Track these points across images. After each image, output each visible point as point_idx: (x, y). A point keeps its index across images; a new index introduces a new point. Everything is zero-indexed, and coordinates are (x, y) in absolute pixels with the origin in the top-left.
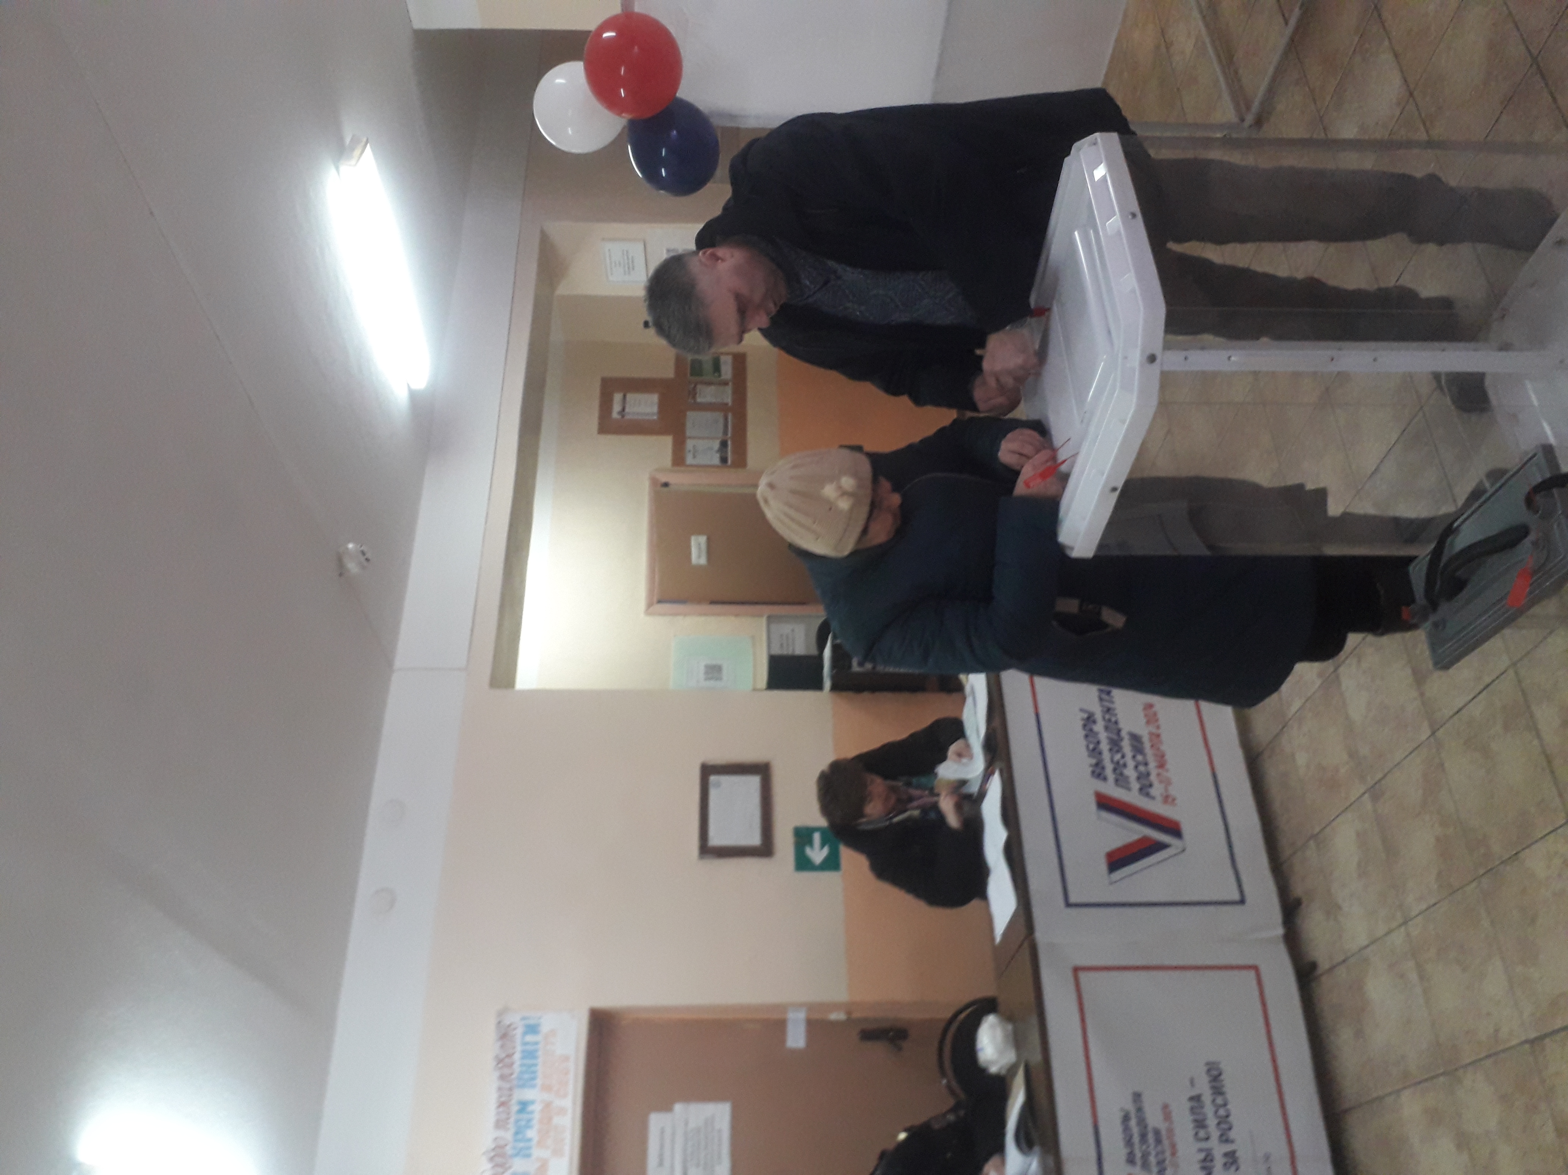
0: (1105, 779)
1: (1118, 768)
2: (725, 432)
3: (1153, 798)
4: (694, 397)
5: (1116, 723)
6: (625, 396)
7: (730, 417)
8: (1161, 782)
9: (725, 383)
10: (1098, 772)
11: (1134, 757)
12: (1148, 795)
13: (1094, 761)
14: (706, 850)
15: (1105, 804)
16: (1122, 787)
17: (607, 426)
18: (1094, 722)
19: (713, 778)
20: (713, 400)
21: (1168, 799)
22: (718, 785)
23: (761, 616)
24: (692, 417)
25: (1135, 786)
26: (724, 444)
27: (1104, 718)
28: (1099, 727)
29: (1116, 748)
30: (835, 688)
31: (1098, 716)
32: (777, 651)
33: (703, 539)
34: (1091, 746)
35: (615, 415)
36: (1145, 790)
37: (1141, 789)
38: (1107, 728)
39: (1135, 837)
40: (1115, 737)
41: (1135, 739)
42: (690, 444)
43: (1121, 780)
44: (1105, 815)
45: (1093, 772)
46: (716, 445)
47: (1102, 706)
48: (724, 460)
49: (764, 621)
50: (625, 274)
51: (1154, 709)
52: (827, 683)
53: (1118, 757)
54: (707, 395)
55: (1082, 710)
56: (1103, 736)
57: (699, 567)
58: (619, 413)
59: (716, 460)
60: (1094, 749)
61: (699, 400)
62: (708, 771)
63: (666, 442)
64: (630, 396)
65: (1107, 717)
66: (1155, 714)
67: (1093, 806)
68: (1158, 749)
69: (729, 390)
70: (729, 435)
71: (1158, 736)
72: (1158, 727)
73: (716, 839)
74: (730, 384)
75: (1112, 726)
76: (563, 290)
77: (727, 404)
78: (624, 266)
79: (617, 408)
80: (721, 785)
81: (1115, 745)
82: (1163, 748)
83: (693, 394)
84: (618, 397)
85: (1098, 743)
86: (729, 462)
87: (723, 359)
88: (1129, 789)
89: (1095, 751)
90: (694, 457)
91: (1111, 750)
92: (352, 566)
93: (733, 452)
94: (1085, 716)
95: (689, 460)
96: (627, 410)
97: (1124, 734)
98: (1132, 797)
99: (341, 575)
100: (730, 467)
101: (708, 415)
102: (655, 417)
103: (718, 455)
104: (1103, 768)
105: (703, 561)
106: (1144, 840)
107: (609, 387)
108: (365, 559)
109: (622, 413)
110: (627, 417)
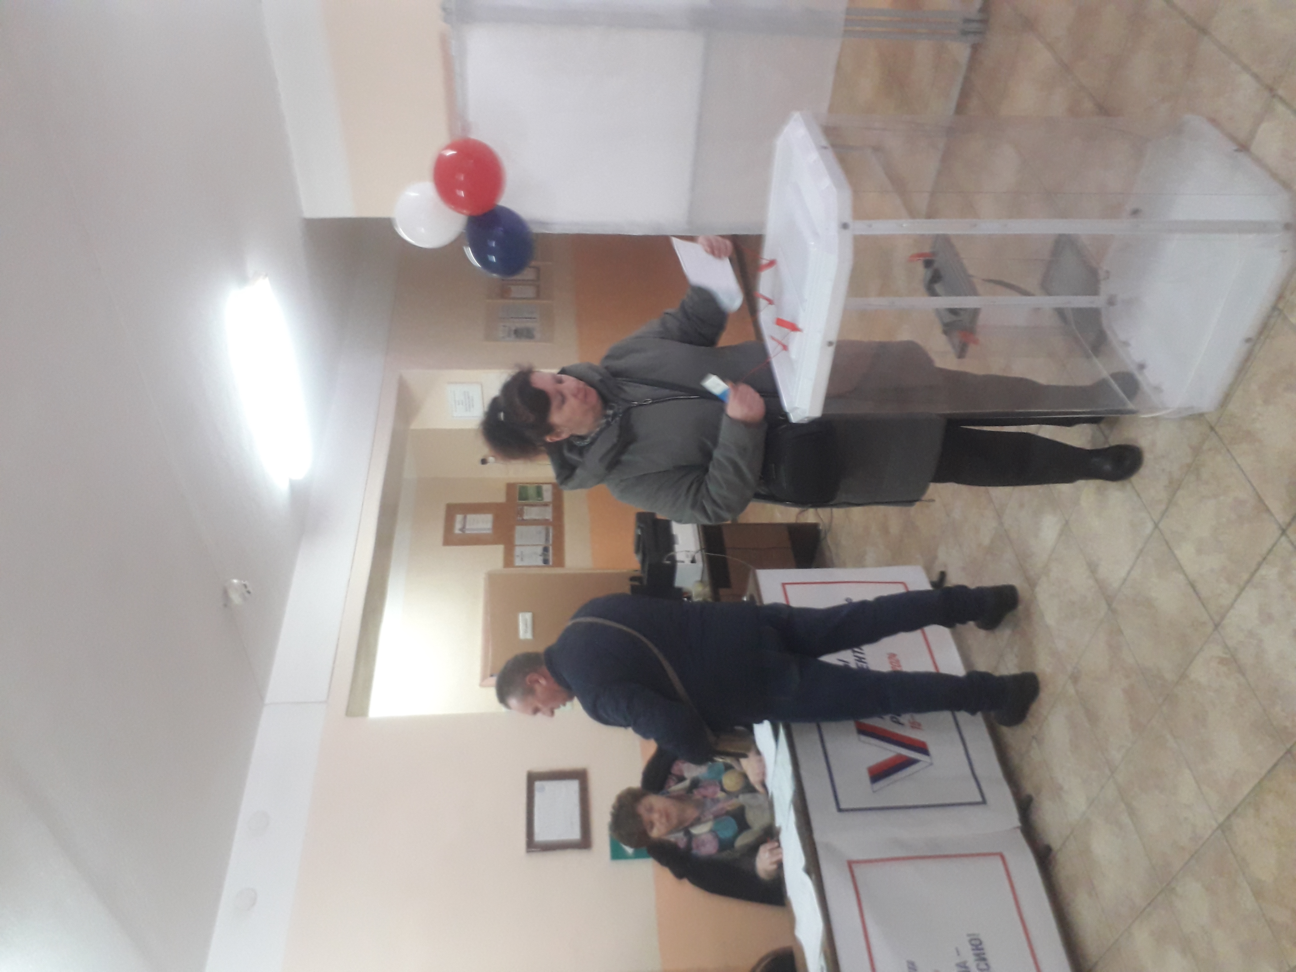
2: (547, 540)
4: (521, 515)
6: (465, 518)
7: (551, 531)
9: (546, 505)
14: (532, 845)
15: (864, 731)
17: (450, 539)
19: (538, 784)
20: (537, 518)
24: (519, 529)
26: (546, 549)
33: (528, 616)
35: (457, 531)
39: (891, 755)
42: (518, 551)
44: (864, 738)
46: (540, 550)
47: (855, 656)
48: (546, 561)
50: (467, 410)
51: (897, 657)
54: (531, 513)
57: (525, 639)
58: (461, 530)
59: (540, 563)
61: (525, 517)
62: (532, 778)
63: (499, 550)
64: (469, 517)
66: (898, 661)
69: (549, 509)
70: (551, 542)
73: (540, 836)
74: (551, 505)
76: (415, 425)
77: (547, 520)
78: (466, 405)
79: (458, 526)
80: (543, 790)
83: (521, 513)
84: (459, 518)
86: (551, 563)
87: (545, 487)
90: (522, 559)
92: (236, 598)
93: (554, 554)
95: (518, 562)
96: (467, 527)
98: (885, 723)
99: (225, 605)
100: (552, 566)
101: (533, 529)
102: (488, 532)
103: (541, 558)
105: (529, 636)
106: (900, 756)
107: (452, 511)
108: (247, 591)
109: (463, 529)
110: (467, 532)
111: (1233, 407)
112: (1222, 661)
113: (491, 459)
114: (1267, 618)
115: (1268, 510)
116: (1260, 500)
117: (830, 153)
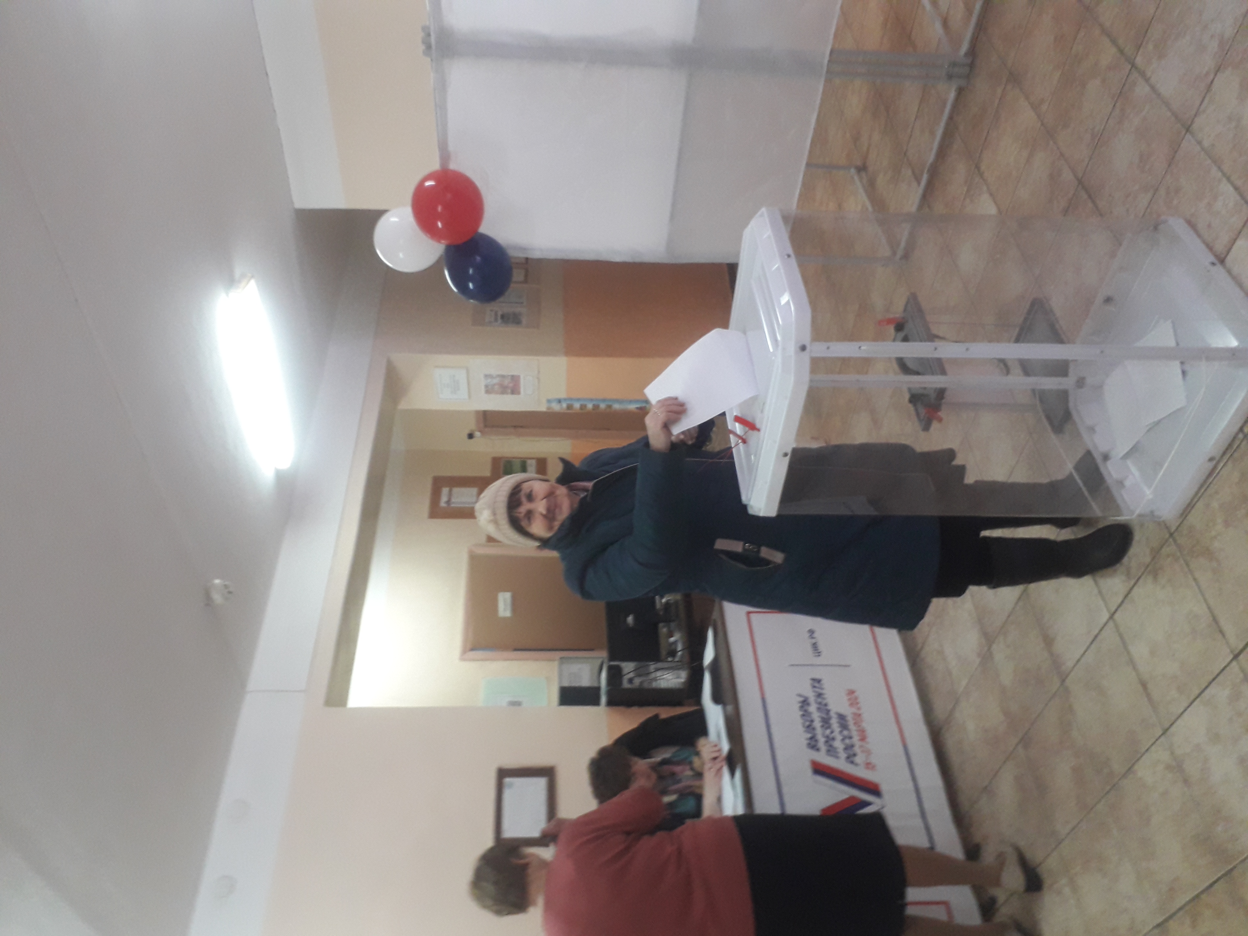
0: (818, 750)
1: (829, 740)
3: (857, 765)
5: (826, 705)
6: (450, 491)
8: (863, 752)
10: (813, 745)
11: (841, 732)
12: (852, 762)
13: (809, 735)
15: (820, 770)
16: (832, 756)
17: (435, 512)
18: (808, 704)
19: (507, 780)
21: (869, 766)
22: (511, 785)
23: (553, 660)
25: (843, 755)
27: (816, 702)
28: (813, 708)
29: (826, 725)
30: (610, 703)
31: (812, 699)
32: (566, 684)
33: (508, 596)
34: (807, 723)
35: (443, 504)
36: (851, 758)
37: (848, 758)
38: (819, 709)
39: (845, 797)
40: (824, 716)
41: (842, 717)
43: (831, 751)
44: (820, 779)
45: (809, 744)
47: (814, 692)
49: (556, 664)
50: (452, 393)
51: (856, 694)
52: (604, 699)
53: (828, 732)
55: (800, 695)
56: (816, 716)
57: (505, 619)
58: (446, 502)
60: (808, 727)
62: (503, 774)
64: (456, 490)
65: (819, 700)
66: (856, 698)
67: (809, 771)
68: (859, 726)
71: (860, 715)
72: (859, 709)
73: (508, 833)
75: (823, 708)
76: (403, 405)
78: (451, 387)
79: (444, 499)
80: (514, 785)
81: (826, 722)
82: (864, 725)
84: (445, 491)
85: (812, 721)
87: (529, 462)
88: (837, 757)
89: (810, 728)
91: (822, 726)
92: (217, 598)
94: (801, 699)
96: (453, 500)
97: (832, 714)
98: (840, 764)
99: (207, 605)
104: (816, 741)
105: (508, 613)
106: (852, 798)
107: (439, 483)
108: (228, 592)
109: (448, 502)
110: (453, 505)
111: (1194, 519)
112: (1168, 767)
113: (478, 434)
114: (1215, 738)
115: (1222, 632)
116: (1215, 620)
117: (793, 261)
